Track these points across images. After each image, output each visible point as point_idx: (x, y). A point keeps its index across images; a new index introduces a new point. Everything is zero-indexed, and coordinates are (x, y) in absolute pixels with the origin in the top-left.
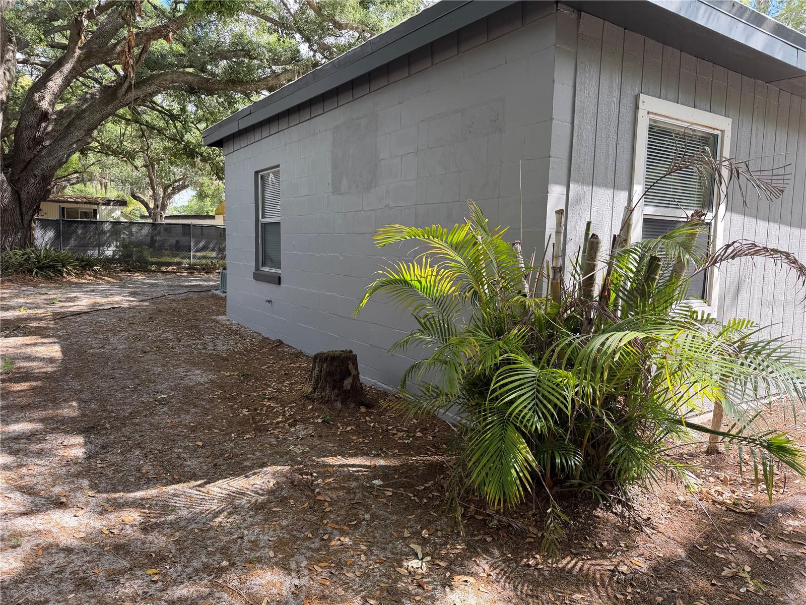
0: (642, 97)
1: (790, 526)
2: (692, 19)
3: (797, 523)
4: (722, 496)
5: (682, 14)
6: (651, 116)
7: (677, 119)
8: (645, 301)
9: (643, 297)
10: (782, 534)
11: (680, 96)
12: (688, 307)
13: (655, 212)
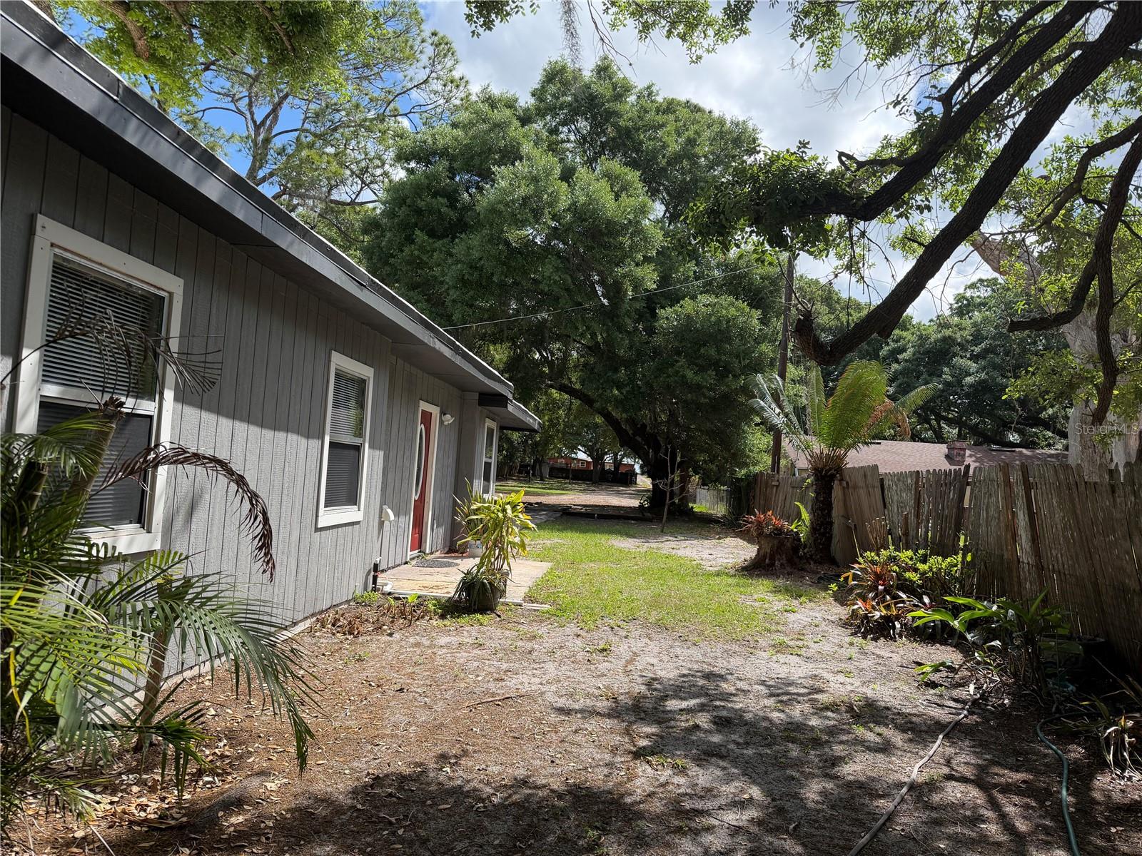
0: (41, 219)
1: (232, 825)
2: (118, 131)
3: (241, 819)
4: (145, 811)
5: (102, 120)
6: (57, 250)
7: (101, 264)
8: (15, 531)
9: (13, 525)
10: (220, 841)
11: (106, 233)
12: (83, 539)
13: (63, 393)
